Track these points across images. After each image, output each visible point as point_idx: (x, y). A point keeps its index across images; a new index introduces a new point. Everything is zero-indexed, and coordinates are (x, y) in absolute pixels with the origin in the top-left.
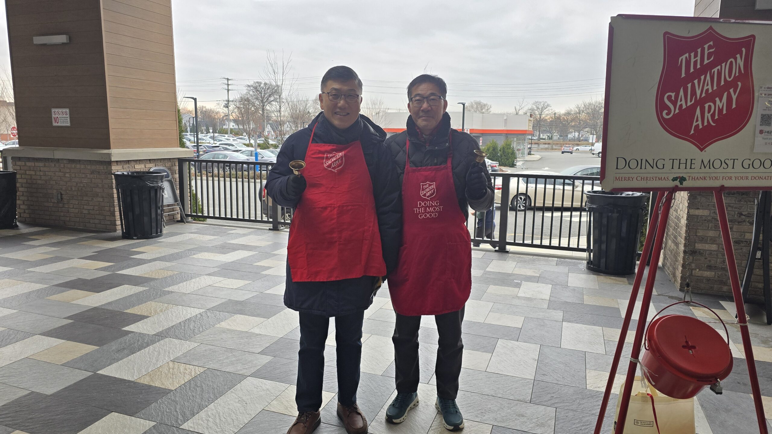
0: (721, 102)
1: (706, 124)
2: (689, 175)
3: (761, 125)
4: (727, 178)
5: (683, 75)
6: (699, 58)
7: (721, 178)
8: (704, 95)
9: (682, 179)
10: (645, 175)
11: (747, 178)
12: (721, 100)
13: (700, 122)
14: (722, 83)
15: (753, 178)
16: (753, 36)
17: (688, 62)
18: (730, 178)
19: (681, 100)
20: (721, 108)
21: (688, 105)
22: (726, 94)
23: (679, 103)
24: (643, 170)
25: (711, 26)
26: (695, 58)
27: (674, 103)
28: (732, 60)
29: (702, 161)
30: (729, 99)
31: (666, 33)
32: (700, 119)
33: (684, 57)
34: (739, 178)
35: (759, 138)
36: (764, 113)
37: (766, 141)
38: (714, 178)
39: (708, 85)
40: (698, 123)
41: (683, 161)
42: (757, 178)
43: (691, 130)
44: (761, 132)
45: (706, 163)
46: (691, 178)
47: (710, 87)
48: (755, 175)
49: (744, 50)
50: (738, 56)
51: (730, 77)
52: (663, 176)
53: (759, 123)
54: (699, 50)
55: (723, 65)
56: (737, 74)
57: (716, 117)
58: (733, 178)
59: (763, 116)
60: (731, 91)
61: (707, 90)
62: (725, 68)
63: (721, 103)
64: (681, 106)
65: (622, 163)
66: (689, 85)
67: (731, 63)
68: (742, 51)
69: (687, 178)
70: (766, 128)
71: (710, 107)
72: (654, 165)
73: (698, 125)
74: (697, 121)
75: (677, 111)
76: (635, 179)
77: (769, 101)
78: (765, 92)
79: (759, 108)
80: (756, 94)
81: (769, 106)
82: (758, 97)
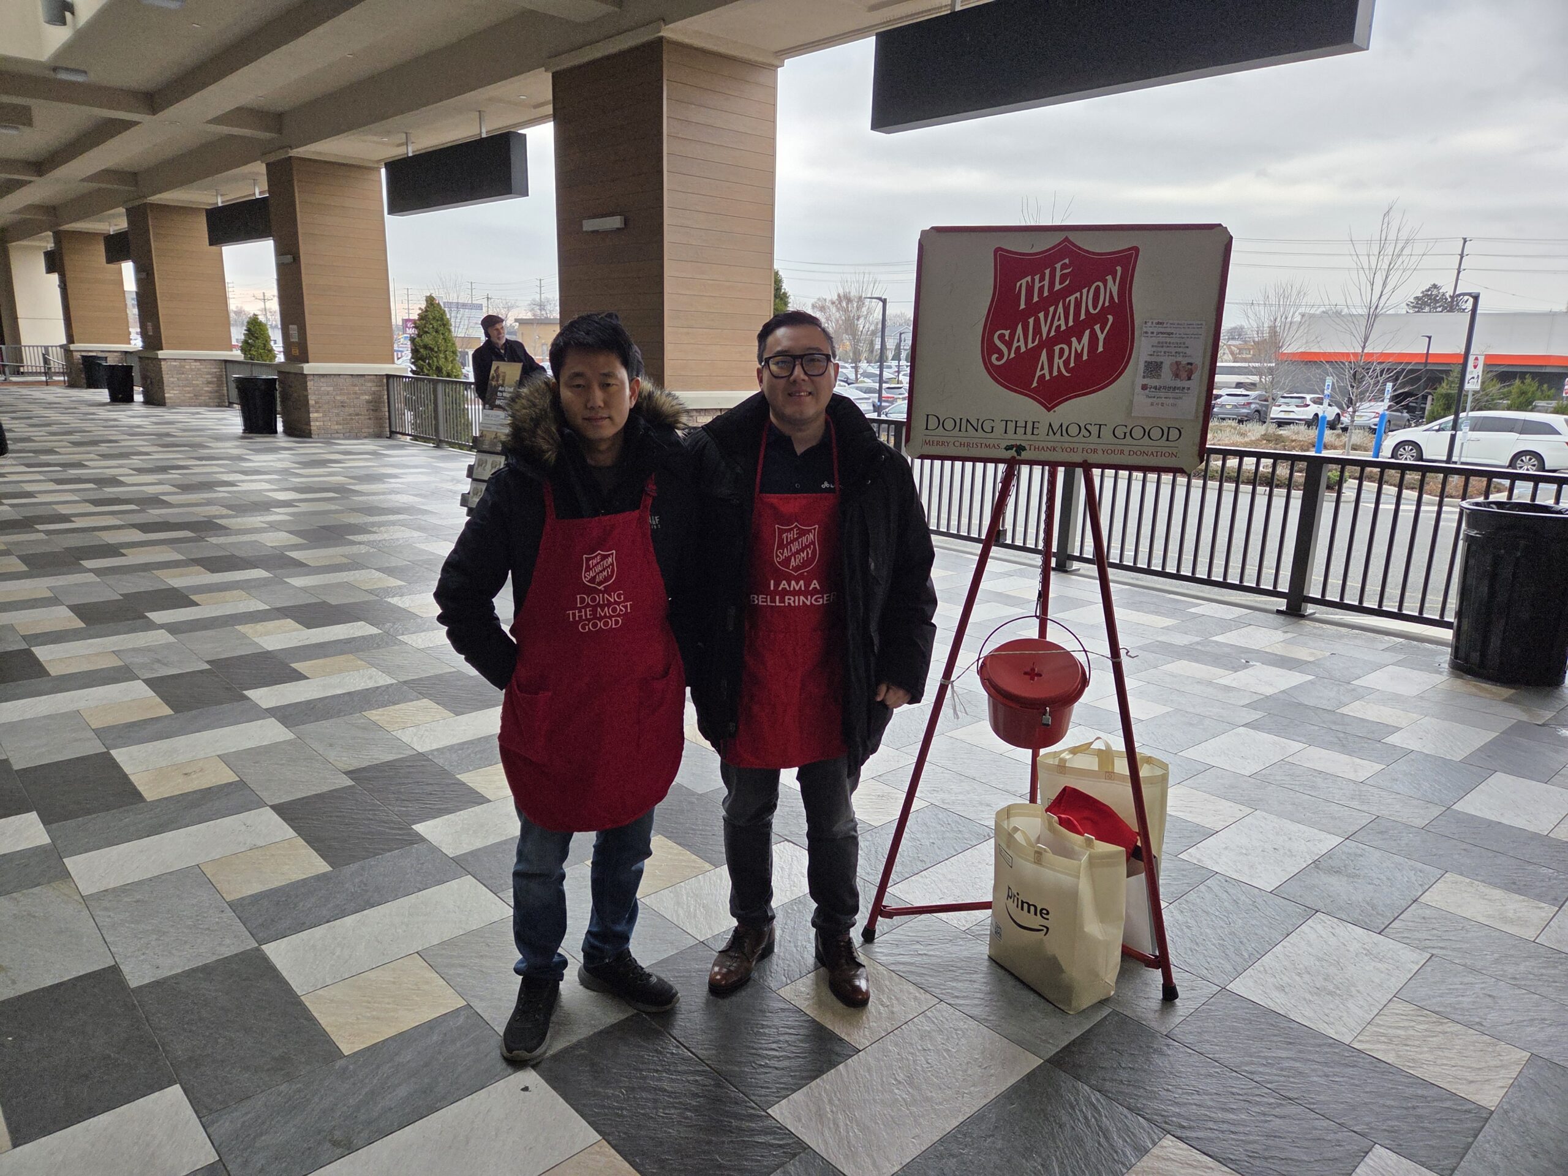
0: (1079, 343)
2: (1031, 443)
3: (1144, 377)
4: (1089, 451)
5: (1023, 306)
6: (1046, 282)
7: (1080, 450)
8: (1053, 333)
9: (1020, 449)
10: (968, 440)
11: (1122, 452)
12: (1079, 341)
13: (1046, 371)
14: (1083, 317)
15: (1132, 453)
16: (1136, 249)
17: (1030, 288)
18: (1095, 451)
19: (1018, 341)
20: (1079, 352)
21: (1029, 347)
22: (1087, 332)
23: (1015, 345)
25: (1067, 237)
26: (1040, 282)
27: (1009, 345)
28: (1100, 284)
29: (1050, 425)
30: (1094, 338)
31: (996, 251)
32: (1046, 366)
33: (1024, 282)
34: (1109, 451)
35: (1140, 398)
36: (1149, 359)
37: (1151, 400)
38: (1069, 450)
39: (1059, 319)
40: (1043, 371)
41: (1021, 424)
42: (1139, 453)
43: (1033, 381)
44: (1144, 387)
45: (1056, 427)
46: (1033, 447)
47: (1062, 322)
48: (1135, 449)
49: (1119, 269)
50: (1109, 278)
51: (1095, 308)
52: (991, 442)
53: (1141, 374)
54: (1047, 272)
55: (1085, 291)
56: (1107, 304)
57: (1072, 365)
58: (1100, 452)
59: (1148, 364)
60: (1097, 327)
61: (1059, 326)
62: (1087, 295)
63: (1080, 345)
64: (1018, 348)
65: (933, 423)
66: (1031, 321)
67: (1098, 289)
68: (1116, 271)
69: (1028, 448)
70: (1150, 382)
71: (1062, 351)
72: (978, 427)
73: (1043, 375)
74: (1042, 369)
75: (1012, 355)
76: (951, 444)
77: (1159, 343)
78: (1151, 330)
79: (1143, 350)
80: (1137, 334)
81: (1159, 349)
82: (1140, 336)
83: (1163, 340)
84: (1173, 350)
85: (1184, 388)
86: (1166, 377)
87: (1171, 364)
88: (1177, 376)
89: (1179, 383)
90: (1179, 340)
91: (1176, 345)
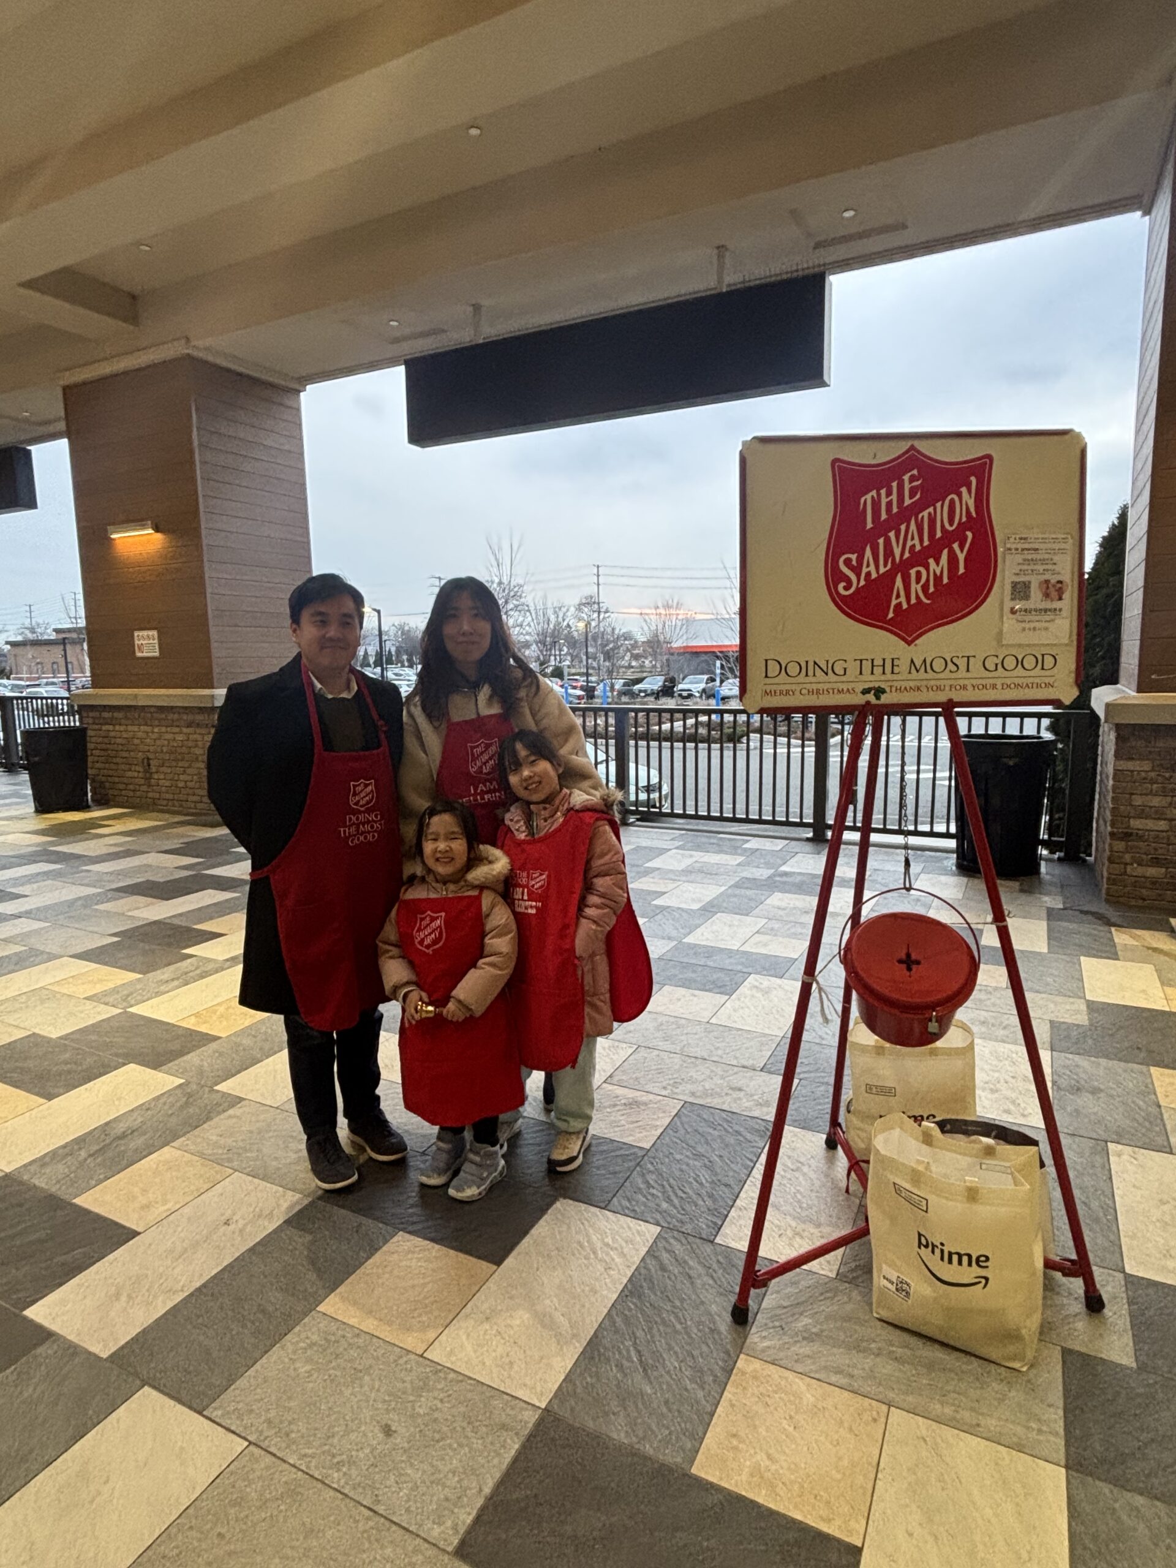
0: (938, 564)
1: (913, 601)
2: (890, 684)
3: (1012, 599)
4: (957, 689)
5: (869, 525)
6: (894, 497)
7: (947, 688)
8: (907, 555)
9: (879, 692)
10: (815, 687)
11: (994, 686)
12: (937, 563)
13: (903, 599)
14: (939, 534)
15: (1004, 687)
16: (990, 457)
17: (876, 504)
18: (964, 687)
19: (868, 566)
20: (938, 573)
21: (880, 573)
22: (945, 552)
23: (865, 570)
24: (811, 679)
25: (913, 446)
26: (887, 497)
27: (857, 571)
28: (955, 497)
29: (912, 661)
30: (953, 560)
31: (835, 461)
32: (902, 593)
33: (868, 497)
34: (980, 688)
35: (1010, 624)
36: (1016, 579)
37: (1023, 625)
38: (934, 689)
39: (913, 538)
40: (899, 599)
41: (877, 662)
42: (1013, 686)
43: (888, 611)
44: (1013, 611)
45: (918, 663)
46: (893, 689)
47: (916, 541)
48: (1008, 681)
49: (973, 480)
50: (964, 490)
51: (951, 524)
52: (845, 687)
53: (1009, 597)
54: (894, 485)
55: (939, 505)
56: (964, 519)
57: (932, 589)
58: (970, 688)
59: (1015, 585)
60: (956, 546)
61: (914, 546)
62: (941, 510)
63: (939, 567)
64: (868, 574)
65: (773, 669)
66: (881, 541)
67: (952, 502)
68: (971, 483)
69: (888, 690)
70: (1019, 604)
71: (919, 574)
72: (828, 670)
73: (900, 604)
74: (898, 596)
75: (862, 583)
76: (797, 693)
77: (1025, 560)
78: (1015, 546)
79: (1007, 571)
80: (1000, 550)
81: (1025, 567)
82: (1004, 553)
83: (1029, 557)
84: (1041, 568)
85: (1055, 609)
86: (1036, 599)
87: (1040, 583)
88: (1047, 595)
89: (1048, 605)
90: (1047, 556)
91: (1043, 561)
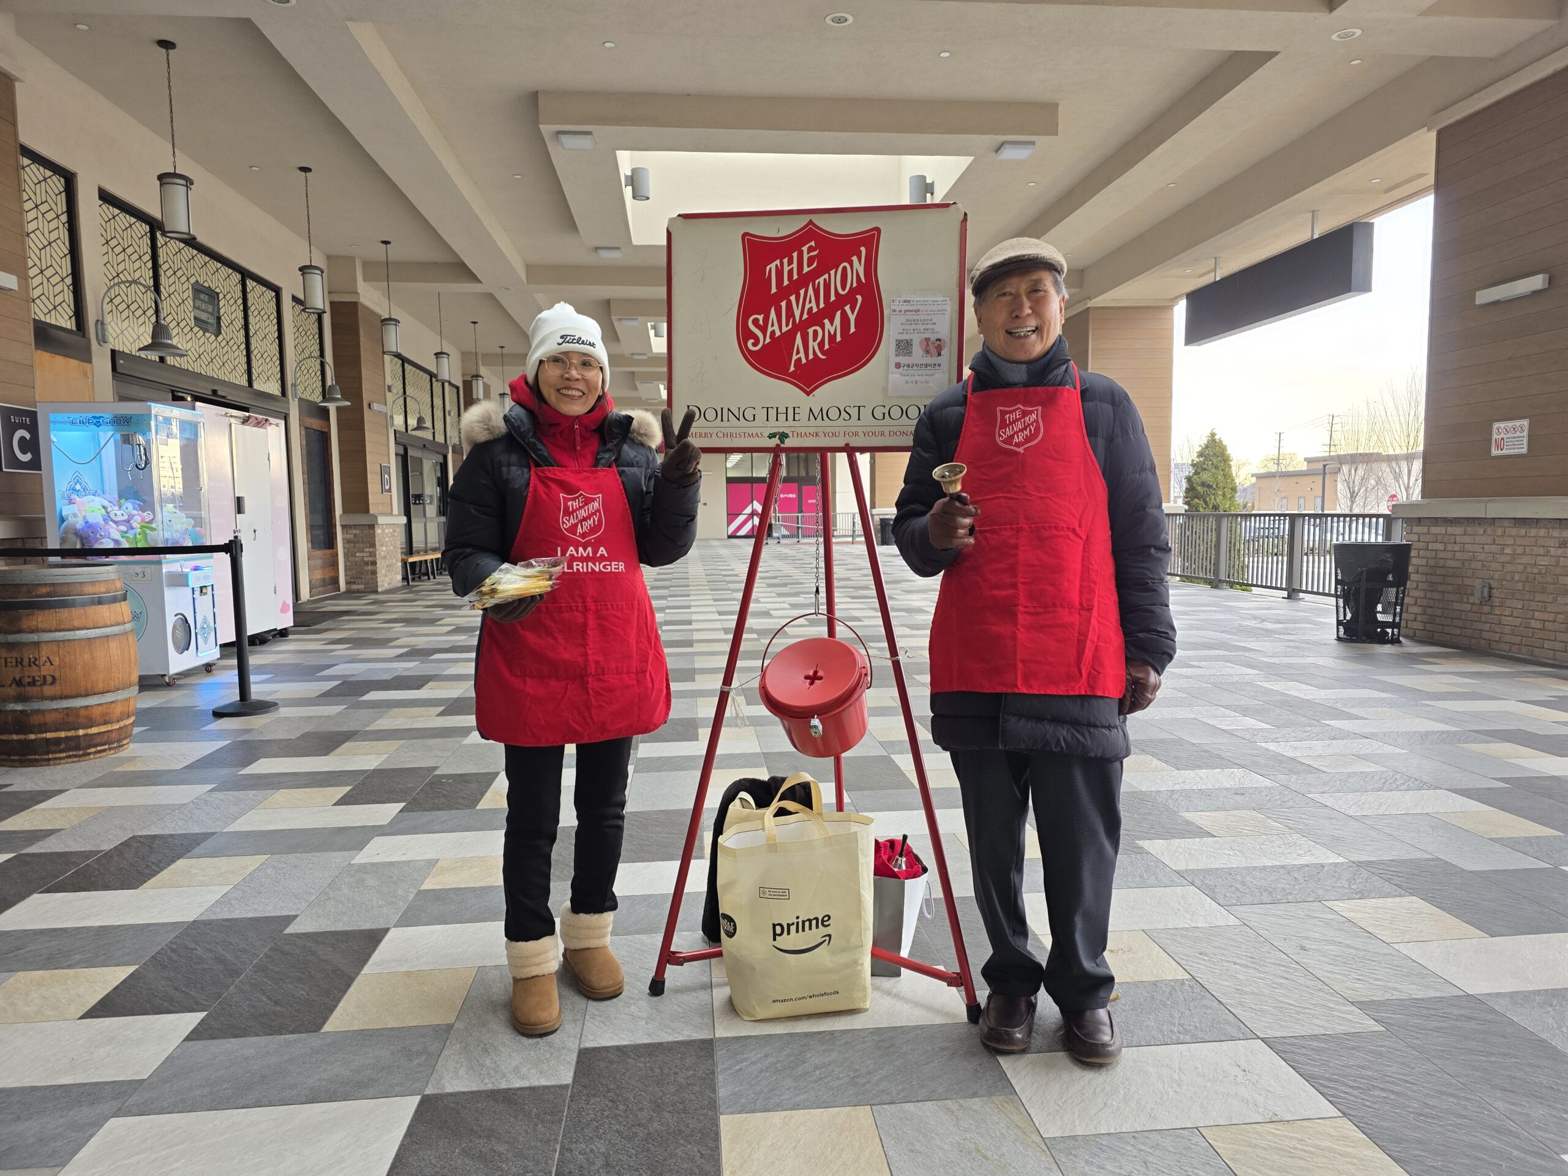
0: (832, 325)
1: (811, 356)
2: (793, 429)
3: (896, 355)
4: (851, 434)
5: (774, 290)
6: (795, 265)
7: (842, 434)
8: (805, 316)
9: (783, 436)
10: (729, 430)
11: (882, 434)
12: (832, 323)
13: (802, 355)
14: (833, 298)
15: (892, 434)
16: (878, 230)
17: (779, 272)
18: (856, 434)
19: (773, 325)
20: (832, 333)
21: (783, 332)
22: (838, 314)
23: (770, 329)
24: (726, 423)
25: (811, 221)
26: (789, 265)
27: (763, 329)
28: (846, 264)
29: (811, 410)
30: (845, 320)
31: (745, 235)
32: (802, 350)
33: (773, 266)
34: (870, 434)
35: (896, 376)
36: (901, 337)
37: (906, 378)
38: (831, 434)
39: (810, 302)
40: (799, 355)
41: (782, 410)
42: (898, 434)
43: (790, 365)
44: (898, 366)
45: (816, 412)
46: (796, 434)
47: (813, 304)
48: (895, 429)
49: (863, 249)
50: (855, 259)
51: (843, 288)
52: (754, 431)
54: (795, 255)
55: (832, 272)
56: (855, 285)
57: (827, 347)
58: (861, 434)
59: (899, 343)
60: (847, 308)
61: (811, 309)
62: (835, 276)
63: (833, 326)
64: (773, 332)
66: (783, 304)
67: (845, 268)
68: (861, 251)
69: (790, 435)
70: (903, 360)
71: (815, 333)
72: (740, 416)
74: (798, 352)
75: (768, 340)
76: (714, 435)
77: (907, 320)
78: (900, 308)
79: (892, 331)
80: (886, 312)
81: (908, 327)
82: (890, 315)
83: (912, 318)
85: (935, 365)
87: (921, 342)
88: (927, 352)
90: (926, 317)
91: (924, 322)
